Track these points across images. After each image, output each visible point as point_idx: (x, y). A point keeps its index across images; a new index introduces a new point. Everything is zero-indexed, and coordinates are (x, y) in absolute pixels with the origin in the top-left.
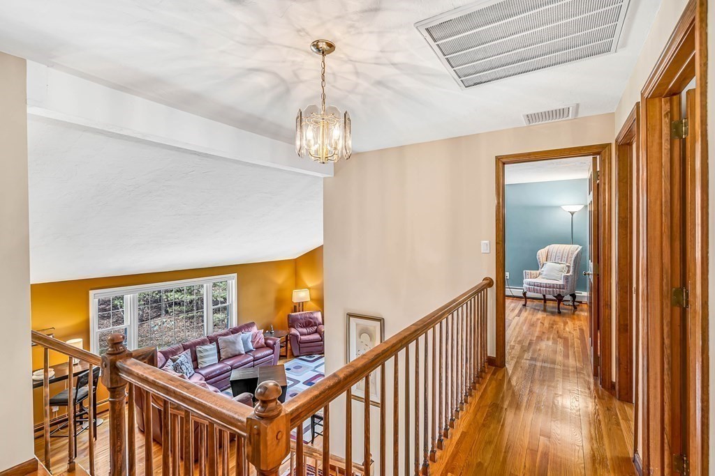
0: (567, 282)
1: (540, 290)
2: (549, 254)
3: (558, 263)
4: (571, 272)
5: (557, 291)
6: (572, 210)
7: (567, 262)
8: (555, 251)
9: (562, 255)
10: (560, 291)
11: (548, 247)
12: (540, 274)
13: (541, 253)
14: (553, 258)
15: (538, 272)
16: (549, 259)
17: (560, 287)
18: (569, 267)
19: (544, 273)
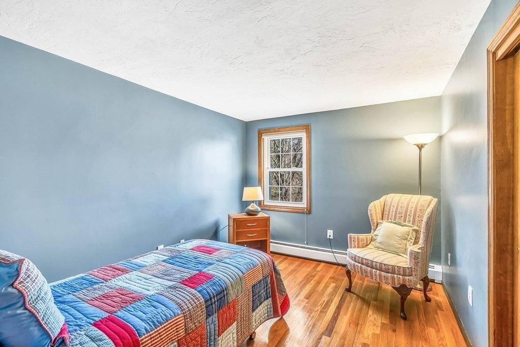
0: (417, 264)
1: (371, 272)
2: (387, 208)
3: (399, 224)
4: (421, 241)
5: (399, 279)
6: (420, 142)
7: (413, 223)
8: (395, 203)
9: (406, 212)
10: (404, 280)
11: (383, 198)
12: (372, 240)
13: (375, 207)
14: (392, 214)
15: (369, 236)
16: (385, 217)
17: (405, 272)
18: (417, 231)
19: (379, 239)
